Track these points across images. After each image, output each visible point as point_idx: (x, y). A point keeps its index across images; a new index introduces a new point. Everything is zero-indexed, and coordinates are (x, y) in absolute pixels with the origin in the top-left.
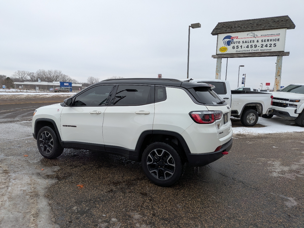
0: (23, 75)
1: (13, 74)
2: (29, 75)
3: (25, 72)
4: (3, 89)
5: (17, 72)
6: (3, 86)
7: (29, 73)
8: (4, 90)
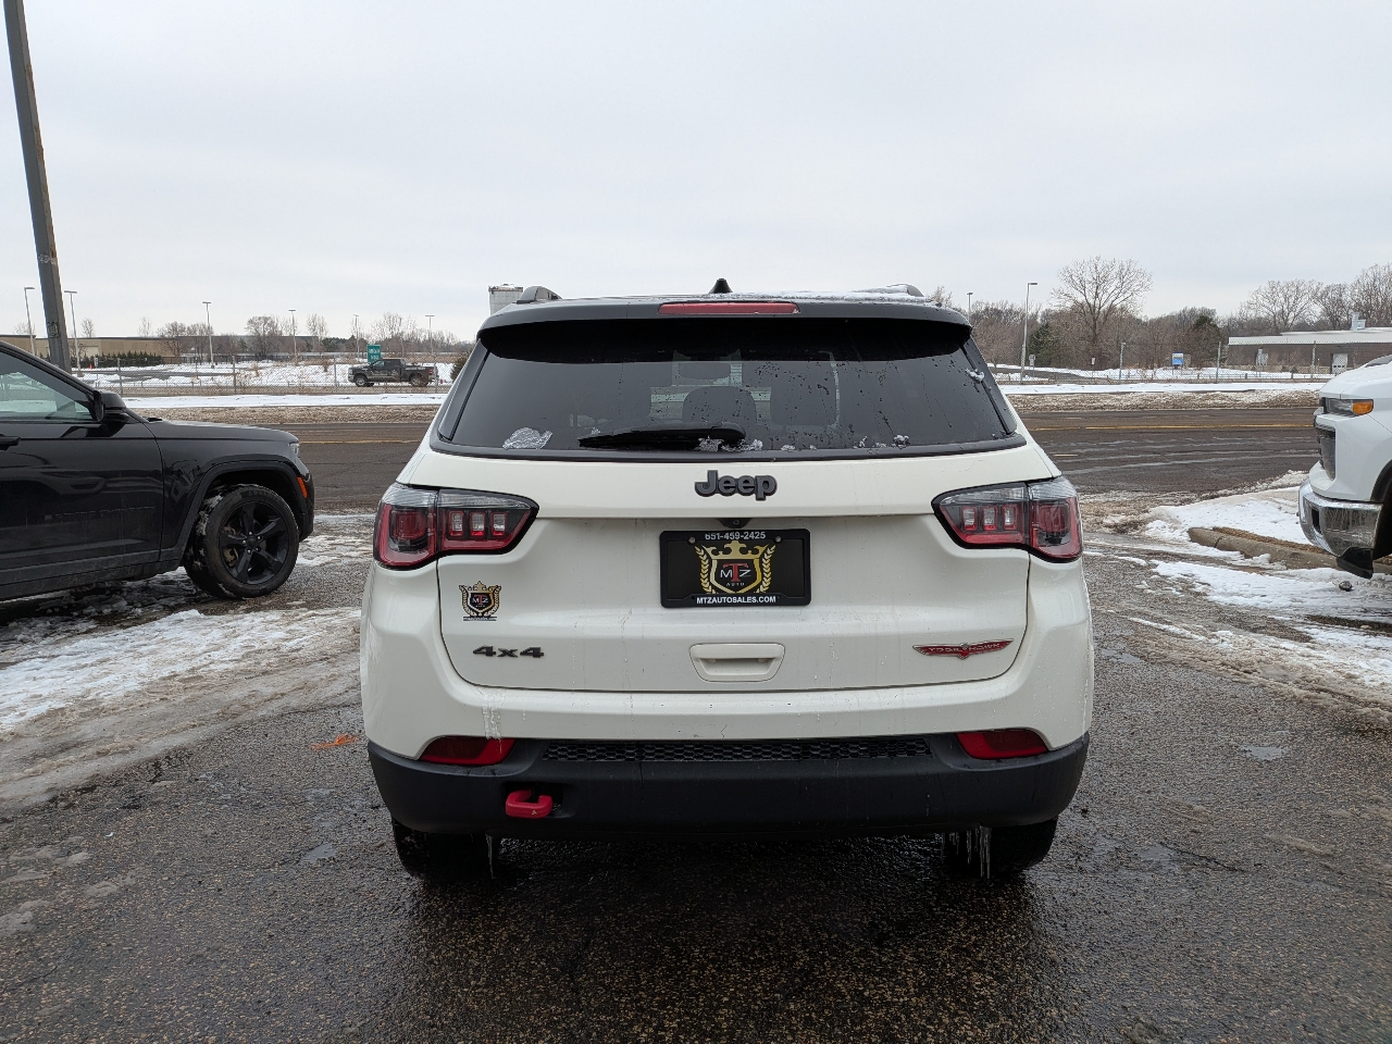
0: (1291, 300)
1: (1246, 298)
2: (1317, 297)
3: (1301, 288)
4: (1176, 367)
5: (1265, 287)
6: (1175, 355)
7: (1322, 288)
8: (1176, 374)
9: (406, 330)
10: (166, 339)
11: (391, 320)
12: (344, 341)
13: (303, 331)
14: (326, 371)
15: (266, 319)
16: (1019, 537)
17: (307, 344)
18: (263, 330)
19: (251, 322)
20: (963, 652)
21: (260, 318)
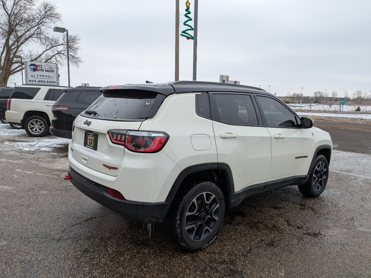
9: (362, 96)
10: (291, 97)
11: (359, 92)
12: (342, 98)
13: (330, 96)
14: (330, 107)
15: (319, 92)
16: (123, 143)
17: (331, 99)
18: (318, 95)
19: (315, 93)
20: (110, 168)
21: (317, 92)
